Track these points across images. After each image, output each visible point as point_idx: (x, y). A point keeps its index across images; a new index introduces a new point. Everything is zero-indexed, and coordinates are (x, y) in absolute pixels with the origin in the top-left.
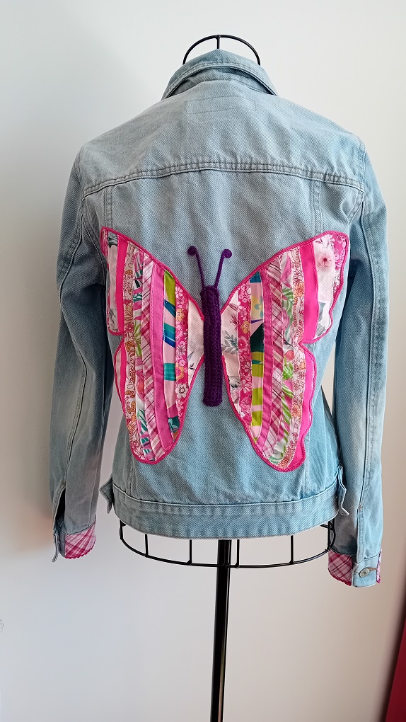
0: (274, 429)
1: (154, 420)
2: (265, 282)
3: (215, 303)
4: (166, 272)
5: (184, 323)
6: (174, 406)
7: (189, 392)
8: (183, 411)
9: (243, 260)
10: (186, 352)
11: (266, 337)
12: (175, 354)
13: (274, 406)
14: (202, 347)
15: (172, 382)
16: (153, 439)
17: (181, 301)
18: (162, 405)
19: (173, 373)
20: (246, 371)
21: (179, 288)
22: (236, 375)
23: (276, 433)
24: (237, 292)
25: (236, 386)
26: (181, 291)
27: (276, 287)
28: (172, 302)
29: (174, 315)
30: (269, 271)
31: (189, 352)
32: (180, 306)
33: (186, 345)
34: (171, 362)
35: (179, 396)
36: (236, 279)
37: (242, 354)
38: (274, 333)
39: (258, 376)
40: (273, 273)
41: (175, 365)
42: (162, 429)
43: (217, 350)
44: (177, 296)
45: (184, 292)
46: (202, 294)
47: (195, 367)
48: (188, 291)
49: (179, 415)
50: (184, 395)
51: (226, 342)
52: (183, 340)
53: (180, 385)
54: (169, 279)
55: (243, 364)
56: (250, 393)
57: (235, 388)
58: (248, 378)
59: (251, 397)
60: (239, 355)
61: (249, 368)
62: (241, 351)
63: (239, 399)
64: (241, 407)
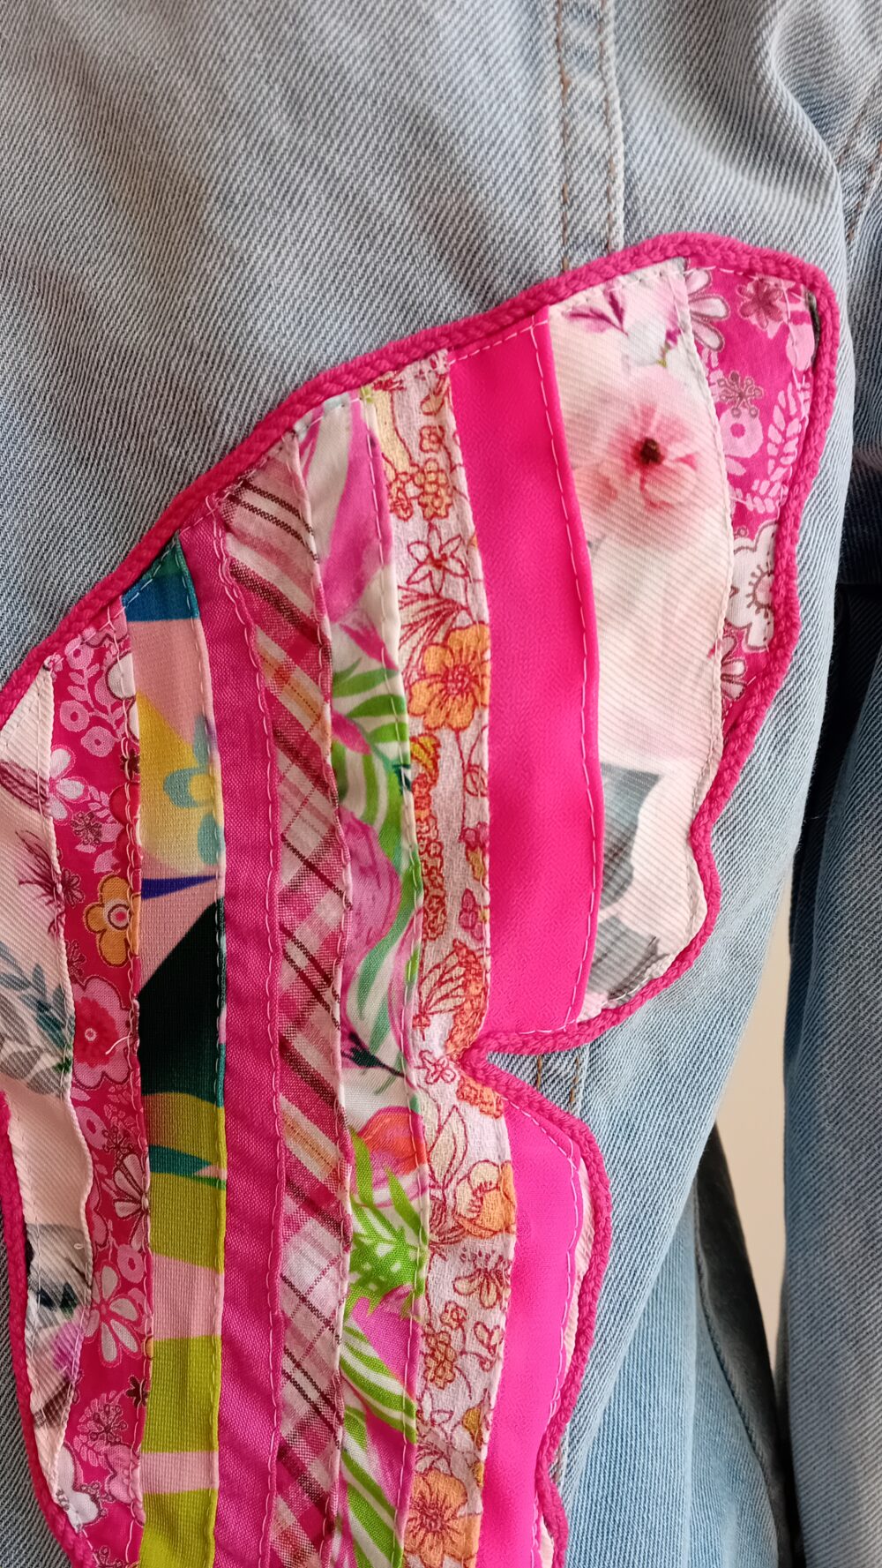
2: (222, 616)
13: (291, 1466)
22: (68, 1223)
24: (44, 683)
25: (69, 1301)
27: (296, 652)
30: (241, 537)
37: (98, 1099)
39: (191, 1258)
40: (267, 550)
51: (4, 1006)
55: (104, 1162)
56: (139, 1366)
57: (59, 1315)
58: (132, 1264)
59: (138, 1396)
60: (76, 1103)
61: (136, 1195)
62: (90, 1077)
63: (71, 1396)
64: (76, 1456)
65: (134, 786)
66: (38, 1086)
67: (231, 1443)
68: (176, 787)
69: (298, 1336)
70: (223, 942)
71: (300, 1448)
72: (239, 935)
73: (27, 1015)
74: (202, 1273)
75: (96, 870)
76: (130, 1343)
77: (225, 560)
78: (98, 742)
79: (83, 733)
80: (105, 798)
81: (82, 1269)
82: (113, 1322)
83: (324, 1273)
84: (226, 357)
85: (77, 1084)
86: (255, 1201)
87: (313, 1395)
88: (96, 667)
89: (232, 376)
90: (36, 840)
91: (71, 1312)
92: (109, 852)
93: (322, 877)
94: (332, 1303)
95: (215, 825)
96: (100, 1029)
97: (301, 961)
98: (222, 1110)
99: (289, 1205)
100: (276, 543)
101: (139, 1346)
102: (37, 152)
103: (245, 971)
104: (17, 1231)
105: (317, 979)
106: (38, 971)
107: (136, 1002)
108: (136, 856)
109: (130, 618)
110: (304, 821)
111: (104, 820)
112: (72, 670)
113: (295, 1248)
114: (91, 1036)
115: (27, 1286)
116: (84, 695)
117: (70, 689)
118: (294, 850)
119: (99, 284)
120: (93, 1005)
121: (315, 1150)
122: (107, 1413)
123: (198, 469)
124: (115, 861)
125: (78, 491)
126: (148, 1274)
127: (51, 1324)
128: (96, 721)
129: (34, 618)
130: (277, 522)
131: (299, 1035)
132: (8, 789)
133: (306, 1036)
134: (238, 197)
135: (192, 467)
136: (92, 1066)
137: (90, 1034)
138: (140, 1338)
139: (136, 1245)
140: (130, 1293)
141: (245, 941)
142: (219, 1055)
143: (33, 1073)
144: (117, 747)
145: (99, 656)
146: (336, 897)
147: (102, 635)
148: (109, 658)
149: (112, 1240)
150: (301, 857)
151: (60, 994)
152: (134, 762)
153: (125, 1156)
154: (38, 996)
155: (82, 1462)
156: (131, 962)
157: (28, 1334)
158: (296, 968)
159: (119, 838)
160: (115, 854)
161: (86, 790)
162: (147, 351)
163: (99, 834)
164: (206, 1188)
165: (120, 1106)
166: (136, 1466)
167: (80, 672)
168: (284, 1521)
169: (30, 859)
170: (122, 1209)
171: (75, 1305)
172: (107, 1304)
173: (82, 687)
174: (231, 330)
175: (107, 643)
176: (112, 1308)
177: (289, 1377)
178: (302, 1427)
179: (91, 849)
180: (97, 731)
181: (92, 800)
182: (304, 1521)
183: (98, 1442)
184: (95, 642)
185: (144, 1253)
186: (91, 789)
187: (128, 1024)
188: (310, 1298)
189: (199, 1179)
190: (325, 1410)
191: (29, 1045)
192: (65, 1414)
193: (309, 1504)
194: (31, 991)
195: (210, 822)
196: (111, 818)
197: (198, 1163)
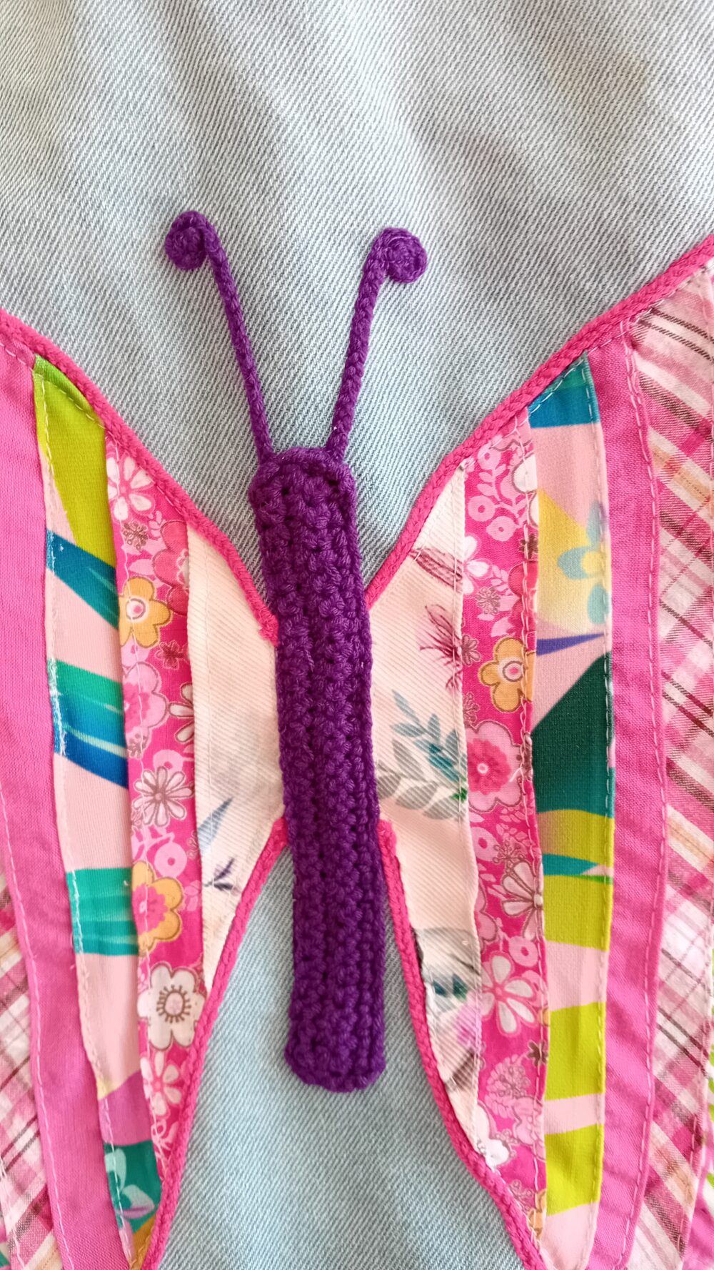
0: (665, 1220)
1: (32, 1156)
2: (621, 421)
3: (335, 547)
4: (47, 376)
5: (170, 654)
6: (135, 1082)
7: (209, 1016)
8: (177, 1114)
9: (493, 296)
10: (191, 804)
11: (626, 733)
12: (128, 822)
13: (666, 1099)
14: (274, 776)
15: (120, 965)
16: (27, 1254)
17: (144, 537)
18: (74, 1075)
19: (121, 917)
20: (511, 908)
21: (130, 464)
22: (455, 924)
23: (677, 1237)
24: (457, 482)
25: (459, 989)
26: (142, 480)
27: (688, 447)
28: (92, 543)
29: (112, 613)
30: (647, 355)
31: (206, 804)
32: (144, 567)
33: (190, 769)
34: (110, 859)
35: (157, 1034)
36: (449, 407)
37: (491, 820)
38: (668, 712)
39: (580, 941)
40: (668, 364)
41: (127, 873)
42: (73, 1205)
43: (354, 794)
44: (121, 512)
45: (162, 489)
46: (258, 496)
47: (241, 876)
48: (185, 480)
49: (158, 1140)
50: (184, 1033)
51: (399, 751)
52: (173, 745)
53: (161, 977)
54: (68, 411)
55: (493, 870)
56: (537, 1033)
57: (454, 1000)
58: (525, 952)
59: (540, 1056)
60: (473, 825)
61: (528, 896)
62: (484, 802)
63: (478, 1064)
64: (490, 1111)
65: (532, 564)
66: (436, 813)
67: (618, 1086)
68: (569, 563)
69: (670, 994)
70: (611, 687)
71: (671, 1083)
72: (623, 680)
73: (421, 757)
74: (590, 952)
75: (493, 635)
76: (527, 1016)
77: (635, 374)
78: (501, 530)
79: (489, 522)
80: (505, 575)
81: (468, 961)
82: (509, 1000)
83: (693, 942)
84: (659, 208)
85: (473, 809)
86: (638, 890)
87: (682, 1040)
88: (503, 467)
89: (662, 223)
90: (440, 612)
91: (464, 997)
92: (505, 619)
93: (694, 630)
94: (701, 966)
95: (604, 592)
96: (492, 763)
97: (681, 699)
98: (612, 821)
99: (670, 892)
100: (679, 358)
101: (535, 1017)
102: (468, 35)
103: (631, 710)
104: (409, 936)
105: (697, 712)
106: (434, 722)
107: (530, 740)
108: (531, 620)
109: (533, 425)
110: (681, 586)
111: (503, 593)
112: (482, 471)
113: (672, 925)
114: (483, 769)
115: (422, 980)
116: (493, 491)
117: (480, 487)
118: (670, 610)
119: (531, 147)
120: (486, 745)
121: (696, 847)
122: (512, 1074)
123: (613, 300)
124: (510, 626)
125: (486, 321)
126: (542, 958)
127: (449, 1008)
128: (502, 512)
129: (446, 429)
130: (683, 341)
131: (684, 757)
132: (428, 570)
133: (690, 757)
134: (679, 78)
135: (607, 298)
136: (485, 793)
137: (483, 768)
138: (535, 1010)
139: (529, 935)
140: (524, 975)
141: (627, 685)
142: (610, 778)
143: (432, 803)
144: (518, 534)
145: (507, 457)
146: (706, 646)
147: (508, 440)
148: (515, 460)
149: (502, 935)
150: (676, 615)
151: (454, 736)
152: (532, 545)
153: (515, 864)
154: (432, 740)
155: (494, 1116)
156: (525, 705)
157: (430, 1018)
158: (675, 704)
159: (514, 607)
160: (511, 620)
161: (490, 569)
162: (580, 203)
163: (498, 605)
164: (594, 885)
165: (512, 825)
166: (540, 1113)
167: (490, 472)
168: (658, 1141)
169: (432, 629)
170: (513, 908)
171: (466, 991)
172: (502, 987)
173: (490, 484)
174: (665, 186)
175: (513, 447)
176: (508, 989)
177: (660, 1028)
178: (671, 1067)
179: (490, 618)
180: (503, 521)
181: (495, 577)
182: (676, 1140)
183: (505, 1098)
184: (503, 447)
185: (539, 943)
186: (495, 568)
187: (519, 758)
188: (684, 964)
189: (588, 877)
190: (694, 1051)
191: (424, 780)
192: (475, 1079)
193: (680, 1125)
194: (425, 737)
195: (599, 592)
196: (509, 591)
197: (586, 865)
